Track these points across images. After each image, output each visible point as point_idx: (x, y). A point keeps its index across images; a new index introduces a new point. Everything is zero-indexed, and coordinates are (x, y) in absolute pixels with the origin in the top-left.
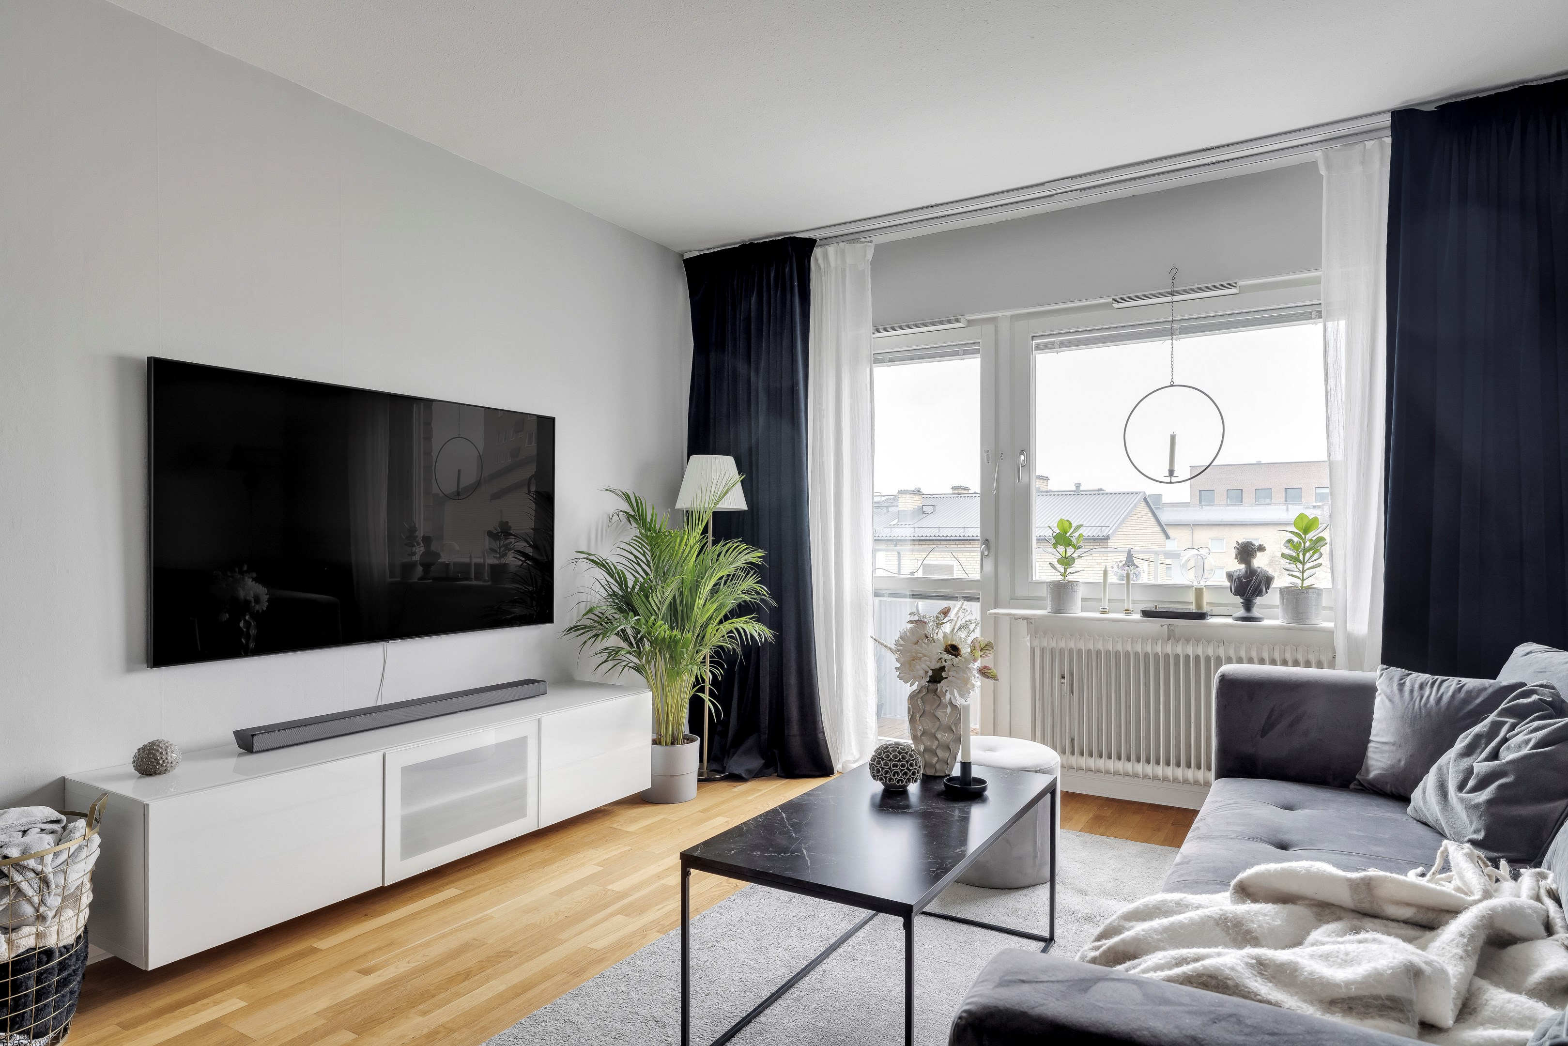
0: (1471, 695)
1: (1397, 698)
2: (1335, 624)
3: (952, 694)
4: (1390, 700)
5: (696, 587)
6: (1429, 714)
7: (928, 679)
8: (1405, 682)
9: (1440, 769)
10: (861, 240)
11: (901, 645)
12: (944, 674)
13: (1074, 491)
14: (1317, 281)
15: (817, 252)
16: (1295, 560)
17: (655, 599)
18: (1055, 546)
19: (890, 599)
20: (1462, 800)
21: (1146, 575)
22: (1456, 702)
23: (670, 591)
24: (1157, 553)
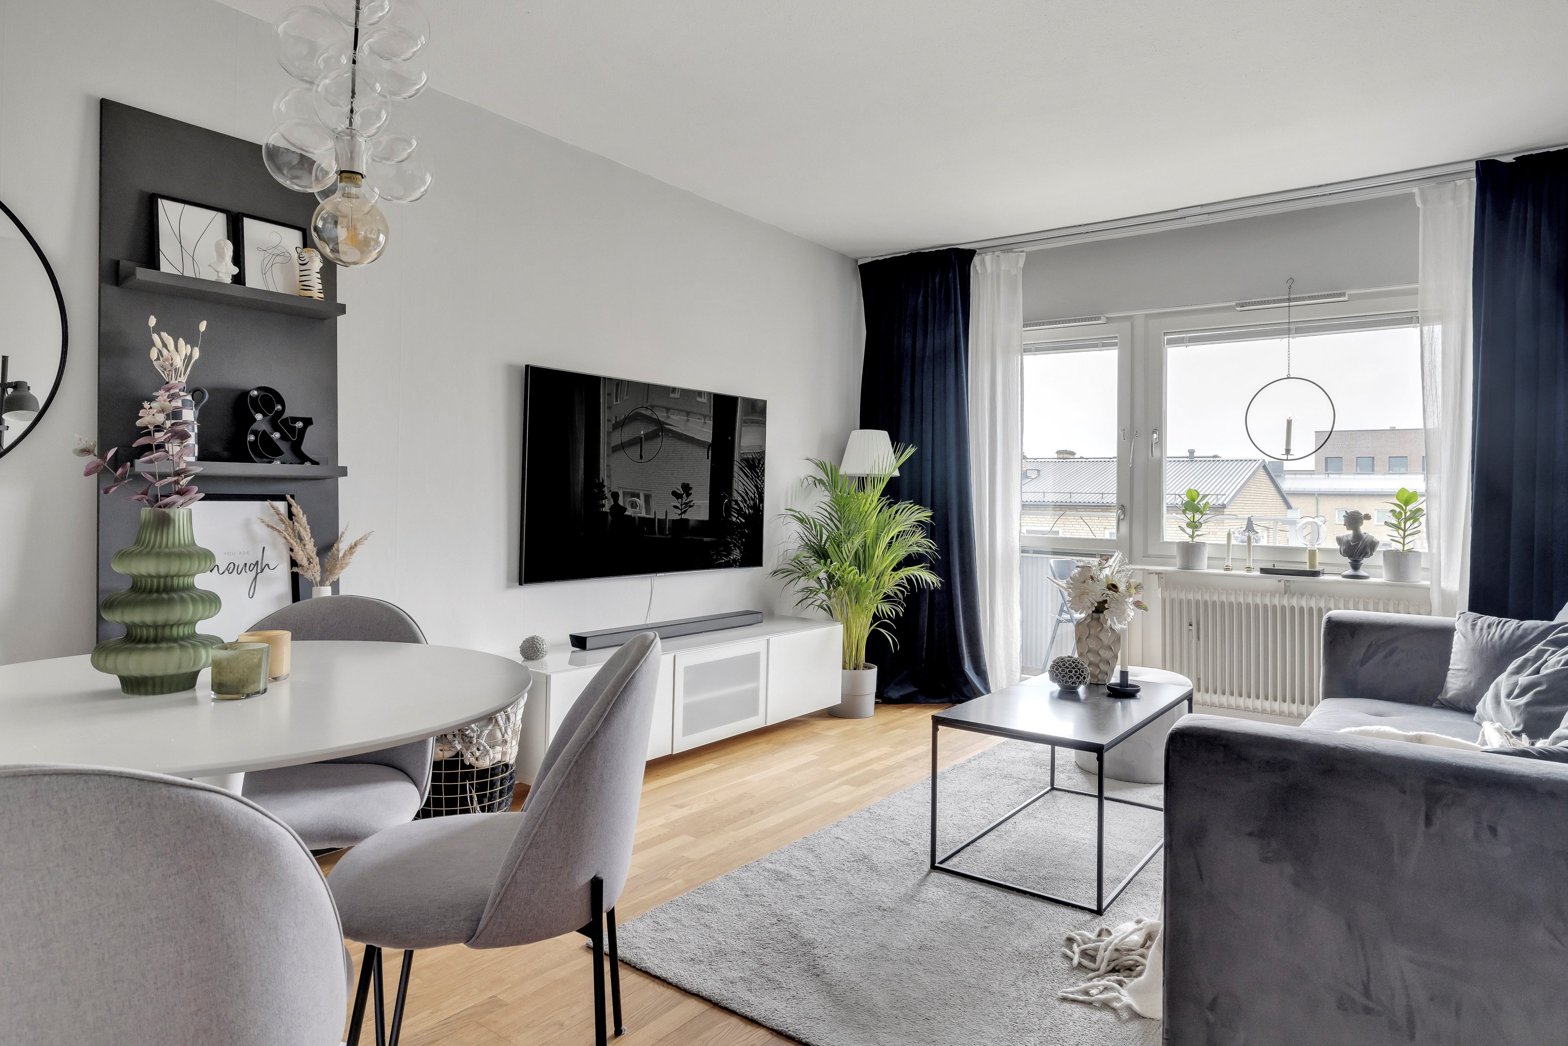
0: (1526, 633)
1: (1470, 635)
2: (1431, 582)
3: (1112, 620)
4: (1465, 637)
5: (877, 538)
6: (1493, 647)
7: (1094, 609)
8: (1477, 623)
9: (1497, 684)
10: (1014, 250)
11: (1072, 584)
12: (1106, 606)
13: (1187, 457)
14: (1415, 292)
15: (976, 259)
16: (1397, 527)
17: (845, 547)
18: (1184, 512)
19: (1034, 555)
20: (1508, 704)
21: (1264, 539)
22: (1515, 637)
23: (857, 541)
24: (1276, 521)
